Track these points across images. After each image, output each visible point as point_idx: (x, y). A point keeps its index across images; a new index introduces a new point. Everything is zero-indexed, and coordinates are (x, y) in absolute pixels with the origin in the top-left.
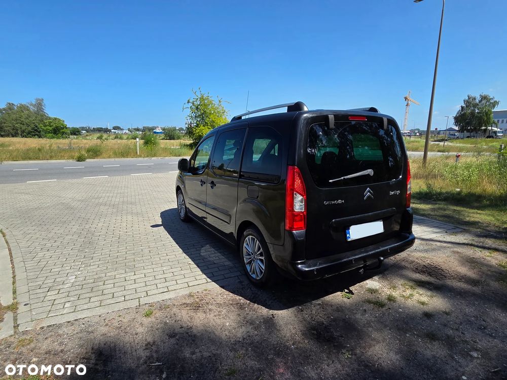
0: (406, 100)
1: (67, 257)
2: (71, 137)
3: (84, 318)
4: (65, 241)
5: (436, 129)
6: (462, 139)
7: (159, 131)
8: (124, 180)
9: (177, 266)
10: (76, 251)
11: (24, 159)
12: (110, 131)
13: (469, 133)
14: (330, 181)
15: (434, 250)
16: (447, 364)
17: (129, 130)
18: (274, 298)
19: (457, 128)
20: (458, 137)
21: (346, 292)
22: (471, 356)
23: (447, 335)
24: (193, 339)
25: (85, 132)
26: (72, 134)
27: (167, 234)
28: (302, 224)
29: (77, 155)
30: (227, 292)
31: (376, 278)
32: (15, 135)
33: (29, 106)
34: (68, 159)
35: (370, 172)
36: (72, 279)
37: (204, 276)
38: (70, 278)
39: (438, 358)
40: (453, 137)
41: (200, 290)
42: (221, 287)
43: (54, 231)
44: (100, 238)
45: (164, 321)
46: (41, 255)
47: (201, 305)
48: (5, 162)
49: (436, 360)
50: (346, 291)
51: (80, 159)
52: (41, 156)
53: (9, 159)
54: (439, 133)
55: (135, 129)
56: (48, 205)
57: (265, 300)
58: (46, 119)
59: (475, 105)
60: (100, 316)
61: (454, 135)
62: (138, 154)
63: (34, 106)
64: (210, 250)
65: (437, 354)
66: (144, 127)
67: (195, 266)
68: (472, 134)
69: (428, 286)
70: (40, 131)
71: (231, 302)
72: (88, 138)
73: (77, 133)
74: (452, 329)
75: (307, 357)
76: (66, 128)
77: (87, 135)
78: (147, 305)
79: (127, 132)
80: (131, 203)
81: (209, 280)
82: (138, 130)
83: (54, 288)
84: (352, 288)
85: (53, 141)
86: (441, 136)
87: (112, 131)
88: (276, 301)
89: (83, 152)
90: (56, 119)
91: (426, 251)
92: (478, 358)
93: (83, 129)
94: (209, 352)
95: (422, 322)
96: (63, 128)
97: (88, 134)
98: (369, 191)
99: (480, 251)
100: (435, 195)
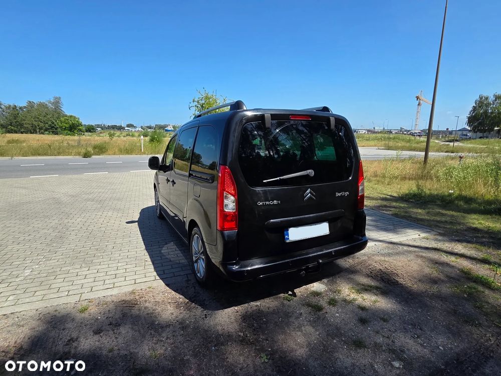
0: (417, 100)
1: (33, 251)
2: (86, 134)
3: (20, 312)
4: (39, 235)
5: (447, 129)
6: (474, 139)
7: (170, 129)
8: (121, 177)
9: (132, 262)
10: (45, 245)
11: (33, 155)
12: (123, 128)
13: (482, 134)
14: (264, 181)
15: (398, 254)
16: (364, 373)
17: (142, 127)
18: (214, 298)
19: (469, 129)
20: (470, 138)
21: (290, 295)
22: (392, 366)
23: (375, 343)
24: (117, 336)
25: (100, 129)
26: (87, 131)
27: (139, 230)
28: (233, 224)
29: (83, 151)
30: (170, 290)
31: (325, 280)
32: (34, 131)
33: (48, 103)
34: (75, 155)
35: (311, 172)
36: (28, 272)
37: (155, 273)
38: (26, 272)
39: (357, 366)
40: (465, 137)
41: (143, 288)
42: (167, 285)
43: (33, 225)
44: (73, 233)
45: (97, 317)
46: (10, 248)
47: (138, 303)
48: (16, 158)
49: (354, 369)
50: (290, 293)
51: (86, 155)
52: (49, 152)
53: (19, 155)
54: (451, 133)
55: (148, 127)
56: (40, 199)
57: (205, 300)
58: (63, 117)
59: (488, 105)
60: (37, 310)
61: (466, 135)
62: (142, 151)
63: (53, 104)
64: (172, 247)
65: (357, 362)
66: (156, 125)
67: (151, 263)
68: (485, 134)
69: (375, 291)
70: (57, 128)
71: (170, 301)
72: (101, 135)
73: (92, 130)
74: (384, 336)
75: (224, 359)
76: (82, 126)
77: (101, 133)
78: (87, 301)
79: (140, 129)
80: (118, 200)
81: (158, 278)
82: (150, 127)
83: (6, 281)
84: (295, 291)
85: (67, 137)
86: (452, 137)
87: (126, 128)
88: (215, 301)
89: (90, 149)
90: (71, 116)
91: (389, 255)
92: (399, 368)
93: (98, 126)
94: (127, 350)
95: (355, 328)
96: (78, 126)
97: (102, 131)
98: (310, 193)
99: (447, 256)
100: (424, 197)
